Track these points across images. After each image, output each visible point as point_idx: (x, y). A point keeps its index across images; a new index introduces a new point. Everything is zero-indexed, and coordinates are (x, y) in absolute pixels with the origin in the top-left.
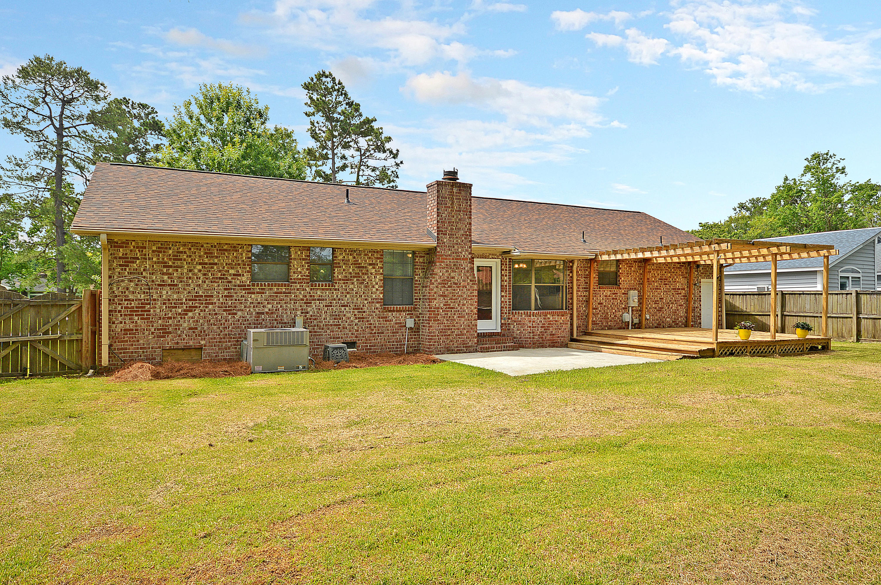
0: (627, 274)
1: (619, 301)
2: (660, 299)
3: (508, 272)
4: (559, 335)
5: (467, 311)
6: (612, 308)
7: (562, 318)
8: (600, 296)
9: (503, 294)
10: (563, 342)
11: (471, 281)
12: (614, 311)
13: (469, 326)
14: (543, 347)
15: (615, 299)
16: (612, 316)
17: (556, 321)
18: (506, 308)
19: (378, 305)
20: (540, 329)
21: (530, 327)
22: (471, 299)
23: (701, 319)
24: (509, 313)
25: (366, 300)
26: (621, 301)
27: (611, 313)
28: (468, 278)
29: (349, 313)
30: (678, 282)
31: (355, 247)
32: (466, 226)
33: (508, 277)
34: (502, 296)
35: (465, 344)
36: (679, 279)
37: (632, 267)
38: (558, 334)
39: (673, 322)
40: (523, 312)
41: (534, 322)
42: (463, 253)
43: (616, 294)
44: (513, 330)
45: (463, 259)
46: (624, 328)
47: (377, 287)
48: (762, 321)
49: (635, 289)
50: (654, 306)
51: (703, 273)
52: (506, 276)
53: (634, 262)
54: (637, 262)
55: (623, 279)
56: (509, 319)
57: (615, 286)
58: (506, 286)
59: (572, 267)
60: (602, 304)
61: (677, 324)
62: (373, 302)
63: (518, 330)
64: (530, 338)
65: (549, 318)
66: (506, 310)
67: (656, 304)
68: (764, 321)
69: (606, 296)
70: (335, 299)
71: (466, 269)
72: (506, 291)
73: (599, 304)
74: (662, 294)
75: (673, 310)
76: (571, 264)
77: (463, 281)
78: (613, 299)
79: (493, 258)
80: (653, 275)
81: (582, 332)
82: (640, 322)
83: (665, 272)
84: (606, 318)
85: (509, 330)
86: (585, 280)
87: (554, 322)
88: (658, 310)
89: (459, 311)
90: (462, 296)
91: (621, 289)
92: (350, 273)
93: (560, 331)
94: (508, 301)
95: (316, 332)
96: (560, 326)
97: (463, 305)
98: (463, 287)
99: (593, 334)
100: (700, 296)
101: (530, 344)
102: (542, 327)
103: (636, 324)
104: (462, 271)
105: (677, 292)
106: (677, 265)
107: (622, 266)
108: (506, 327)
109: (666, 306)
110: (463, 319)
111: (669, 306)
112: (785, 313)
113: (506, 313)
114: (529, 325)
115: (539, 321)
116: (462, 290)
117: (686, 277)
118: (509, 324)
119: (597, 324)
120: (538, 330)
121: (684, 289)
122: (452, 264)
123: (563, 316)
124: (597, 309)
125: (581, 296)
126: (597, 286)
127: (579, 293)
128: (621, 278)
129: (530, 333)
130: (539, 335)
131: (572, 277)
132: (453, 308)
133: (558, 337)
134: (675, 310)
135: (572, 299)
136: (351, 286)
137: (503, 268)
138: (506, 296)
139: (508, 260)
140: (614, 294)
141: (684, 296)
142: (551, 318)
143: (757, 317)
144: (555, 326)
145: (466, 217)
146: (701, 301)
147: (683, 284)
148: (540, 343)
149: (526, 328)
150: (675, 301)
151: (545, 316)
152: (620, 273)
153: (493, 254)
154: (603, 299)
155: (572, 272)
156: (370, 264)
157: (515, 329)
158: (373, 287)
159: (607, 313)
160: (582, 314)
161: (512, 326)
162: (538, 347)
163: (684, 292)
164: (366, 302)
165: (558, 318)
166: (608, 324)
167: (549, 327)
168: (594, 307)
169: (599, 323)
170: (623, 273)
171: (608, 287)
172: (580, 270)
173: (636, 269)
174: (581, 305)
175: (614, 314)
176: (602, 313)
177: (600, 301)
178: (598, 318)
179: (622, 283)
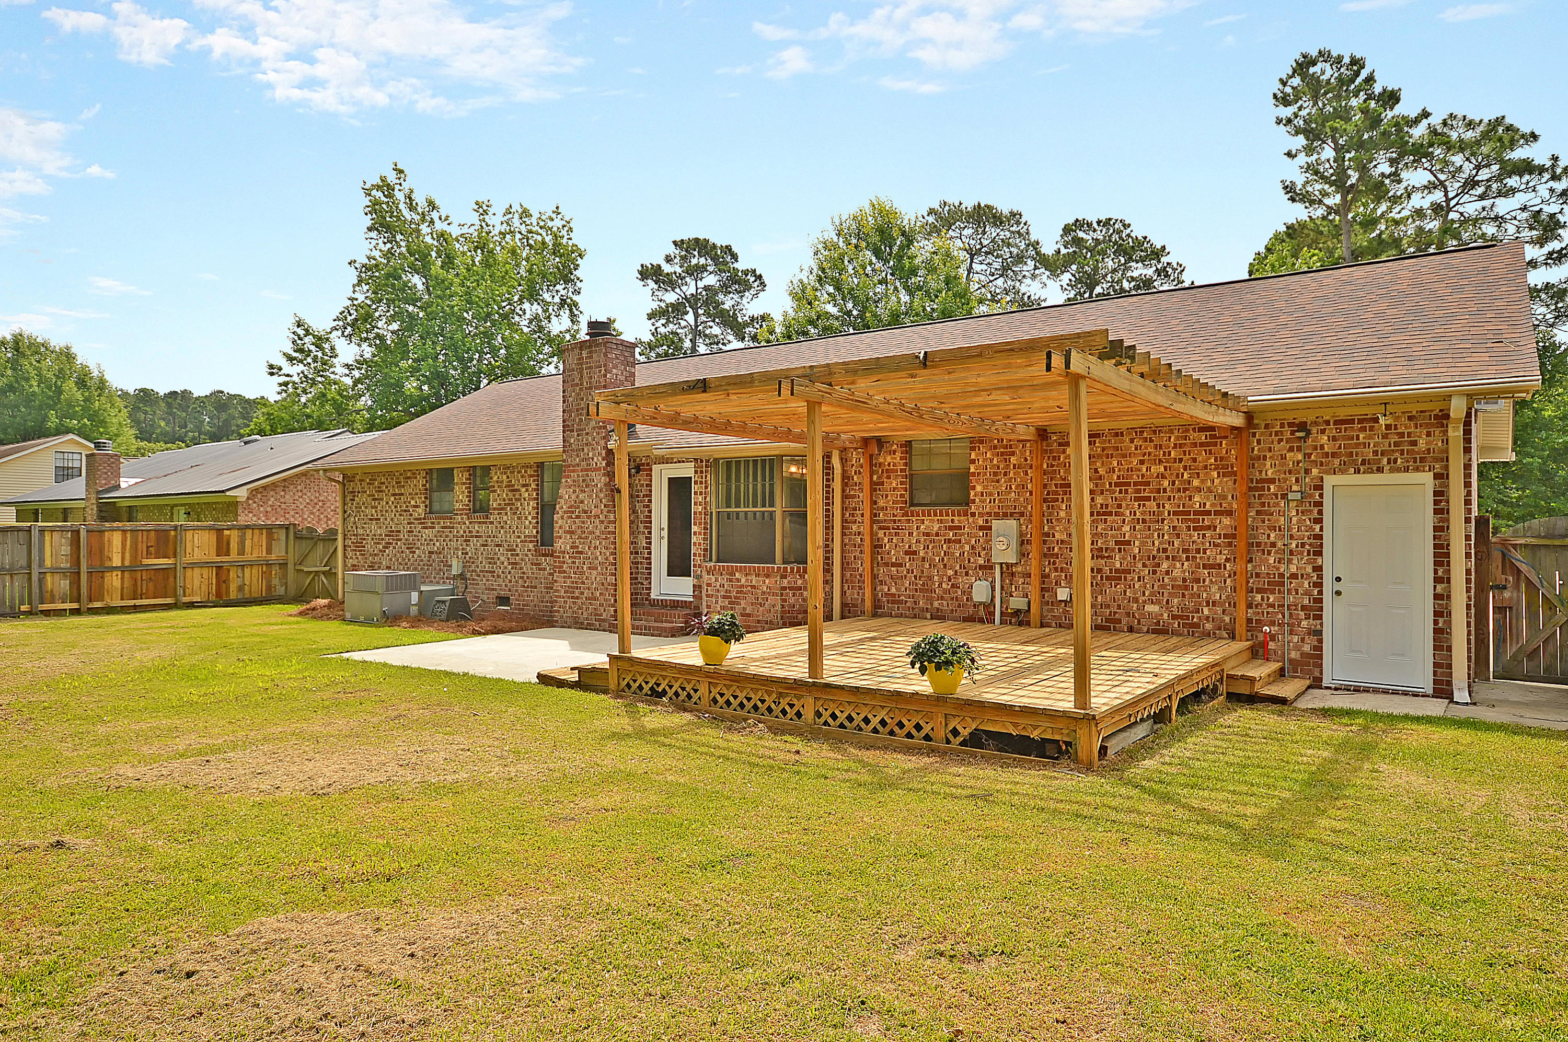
0: (995, 474)
1: (967, 547)
2: (1117, 543)
3: (704, 485)
4: (760, 618)
6: (945, 566)
7: (767, 581)
8: (911, 534)
9: (696, 528)
11: (605, 506)
12: (950, 572)
13: (603, 584)
15: (954, 541)
16: (944, 586)
17: (753, 587)
18: (700, 555)
19: (531, 545)
20: (720, 600)
22: (606, 538)
23: (1320, 616)
25: (519, 537)
26: (973, 547)
27: (941, 577)
28: (601, 501)
29: (503, 556)
30: (1199, 490)
31: (508, 463)
33: (703, 496)
34: (695, 533)
35: (597, 615)
36: (1203, 481)
37: (1013, 454)
39: (1174, 617)
42: (595, 459)
43: (959, 528)
45: (595, 470)
46: (981, 621)
47: (530, 518)
49: (1022, 514)
51: (1334, 455)
52: (701, 493)
55: (979, 488)
56: (701, 577)
58: (700, 513)
60: (915, 553)
61: (1197, 626)
62: (526, 541)
65: (739, 580)
66: (700, 561)
67: (1103, 557)
69: (928, 534)
70: (490, 537)
71: (598, 485)
72: (701, 524)
73: (906, 553)
74: (1126, 528)
75: (1172, 580)
77: (595, 507)
78: (949, 541)
83: (1142, 462)
84: (927, 590)
85: (701, 598)
87: (749, 588)
88: (1108, 578)
89: (589, 558)
90: (593, 533)
91: (973, 515)
92: (504, 500)
93: (761, 609)
94: (702, 542)
95: (473, 580)
96: (763, 599)
97: (595, 548)
98: (595, 517)
100: (1319, 537)
102: (724, 597)
103: (1020, 611)
104: (593, 491)
105: (1194, 521)
106: (1193, 435)
107: (977, 455)
108: (700, 592)
109: (1144, 565)
110: (595, 572)
111: (1158, 565)
115: (718, 584)
116: (593, 522)
118: (701, 587)
119: (901, 602)
120: (717, 602)
121: (1229, 513)
122: (581, 479)
123: (768, 576)
124: (901, 565)
125: (859, 533)
126: (901, 509)
127: (855, 527)
128: (973, 488)
132: (581, 553)
133: (759, 622)
134: (1184, 580)
135: (833, 540)
136: (505, 518)
137: (696, 478)
138: (700, 534)
139: (704, 464)
140: (951, 528)
141: (1225, 536)
142: (743, 580)
146: (1319, 553)
147: (1225, 498)
150: (1185, 551)
152: (972, 474)
154: (918, 541)
156: (524, 486)
158: (526, 518)
159: (930, 578)
163: (1227, 521)
164: (519, 540)
165: (757, 581)
166: (932, 605)
167: (738, 598)
168: (894, 560)
169: (906, 602)
170: (979, 474)
171: (929, 511)
172: (855, 473)
173: (1026, 460)
174: (857, 554)
175: (950, 580)
176: (915, 577)
177: (910, 547)
178: (903, 589)
179: (977, 500)
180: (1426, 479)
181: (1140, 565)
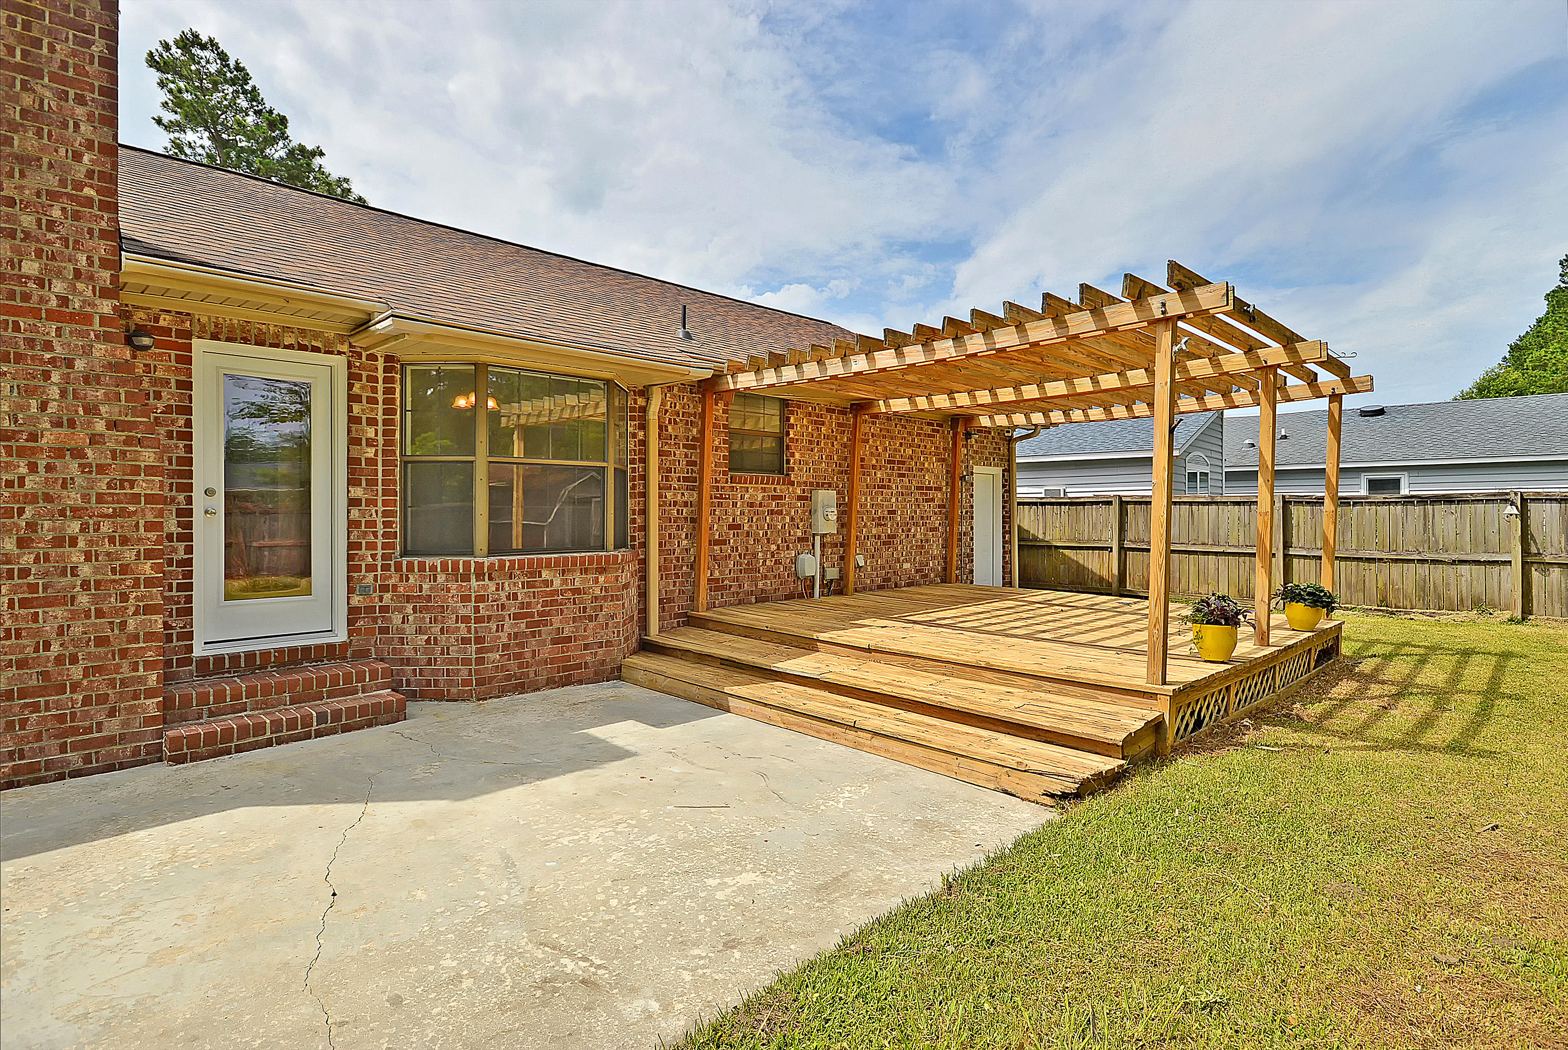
0: (810, 442)
1: (788, 520)
2: (888, 513)
3: (380, 407)
4: (590, 640)
6: (768, 539)
7: (601, 579)
8: (734, 504)
9: (357, 492)
10: (603, 662)
11: (113, 425)
12: (774, 547)
13: (102, 641)
14: (521, 688)
15: (776, 512)
16: (768, 563)
17: (577, 591)
18: (371, 546)
20: (508, 623)
21: (466, 619)
22: (123, 513)
23: (972, 560)
24: (385, 568)
26: (792, 519)
27: (765, 553)
30: (928, 470)
32: (78, 157)
33: (380, 428)
34: (353, 502)
35: (74, 731)
36: (929, 464)
37: (823, 424)
38: (587, 637)
39: (917, 571)
40: (438, 561)
41: (480, 599)
42: (59, 287)
43: (780, 498)
44: (402, 631)
45: (52, 315)
46: (801, 596)
48: (1077, 562)
49: (830, 485)
50: (874, 531)
51: (977, 452)
52: (372, 422)
53: (828, 410)
54: (833, 411)
55: (797, 456)
56: (384, 588)
57: (776, 476)
58: (372, 462)
59: (644, 410)
60: (739, 527)
61: (926, 576)
63: (420, 631)
64: (466, 662)
65: (546, 583)
66: (374, 556)
67: (881, 525)
68: (1081, 562)
69: (751, 505)
71: (80, 364)
72: (372, 483)
73: (731, 527)
74: (894, 500)
75: (917, 541)
76: (641, 401)
77: (59, 424)
78: (772, 512)
79: (303, 348)
80: (873, 450)
81: (678, 616)
82: (843, 577)
83: (901, 445)
84: (751, 569)
85: (384, 630)
86: (686, 456)
87: (569, 595)
88: (884, 543)
89: (25, 573)
90: (48, 498)
91: (792, 484)
93: (591, 625)
94: (380, 521)
96: (594, 608)
97: (58, 542)
98: (59, 453)
99: (710, 625)
100: (972, 507)
101: (466, 683)
102: (516, 616)
103: (832, 580)
104: (46, 376)
105: (926, 494)
106: (925, 428)
107: (795, 420)
108: (375, 620)
109: (903, 531)
110: (59, 612)
111: (909, 530)
112: (1127, 544)
113: (371, 568)
114: (462, 612)
115: (503, 595)
116: (49, 468)
117: (944, 460)
118: (385, 609)
119: (724, 588)
120: (500, 628)
121: (939, 489)
123: (602, 571)
124: (724, 542)
125: (675, 503)
126: (725, 473)
127: (669, 495)
128: (793, 455)
129: (465, 641)
130: (506, 647)
131: (644, 443)
133: (586, 647)
134: (922, 541)
135: (644, 512)
137: (356, 390)
138: (372, 502)
139: (380, 364)
140: (774, 498)
141: (939, 506)
142: (557, 583)
143: (1066, 552)
144: (571, 610)
145: (80, 111)
146: (972, 518)
147: (938, 477)
148: (508, 678)
149: (451, 623)
150: (922, 518)
151: (532, 574)
152: (792, 440)
153: (303, 332)
154: (742, 513)
155: (643, 427)
157: (410, 628)
159: (755, 555)
160: (678, 559)
161: (397, 619)
162: (503, 692)
163: (939, 495)
165: (583, 581)
166: (756, 586)
167: (548, 614)
168: (717, 537)
169: (730, 586)
170: (797, 440)
171: (757, 478)
172: (670, 423)
173: (833, 432)
174: (673, 531)
175: (773, 557)
176: (740, 555)
177: (733, 519)
178: (727, 572)
179: (796, 468)
180: (998, 471)
181: (900, 531)
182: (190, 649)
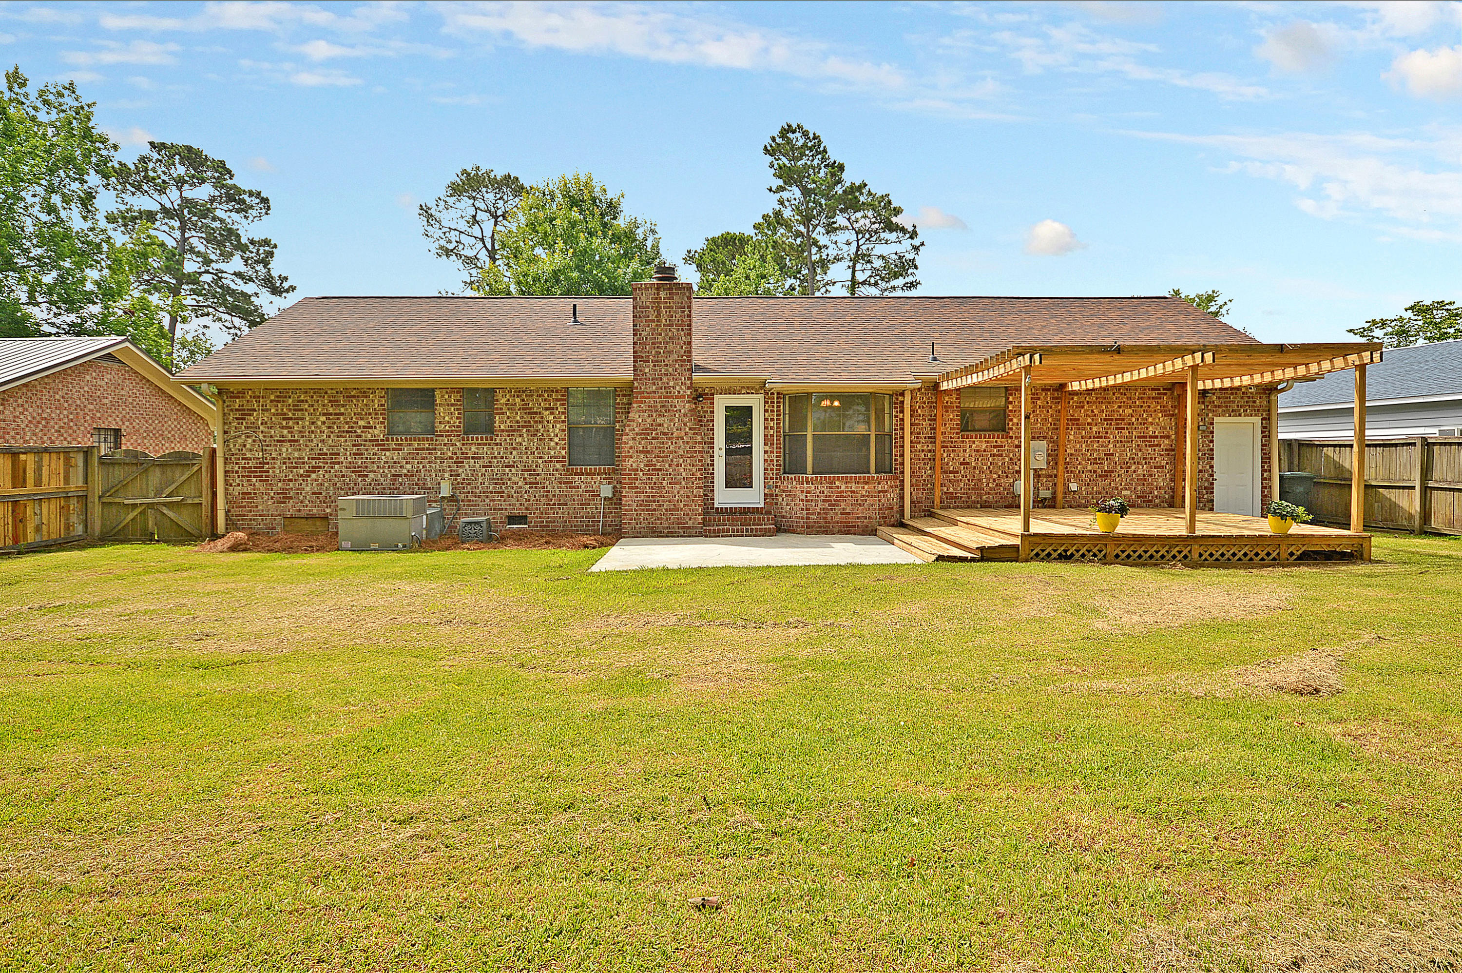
1: (1007, 459)
2: (1105, 455)
3: (775, 413)
4: (860, 515)
5: (684, 474)
6: (991, 472)
7: (866, 487)
8: (965, 451)
9: (767, 448)
10: (867, 526)
11: (690, 429)
12: (995, 476)
13: (688, 497)
14: (826, 532)
15: (998, 455)
16: (990, 485)
17: (853, 492)
18: (772, 470)
19: (558, 466)
20: (820, 503)
21: (803, 500)
22: (692, 457)
23: (1213, 493)
24: (777, 478)
25: (541, 458)
26: (1011, 459)
27: (988, 479)
28: (685, 425)
29: (516, 476)
30: (1152, 424)
31: (524, 386)
32: (682, 347)
33: (775, 422)
34: (766, 452)
35: (681, 523)
36: (1154, 419)
37: (1039, 399)
38: (858, 514)
39: (1139, 497)
40: (793, 476)
41: (808, 492)
42: (678, 388)
43: (1002, 446)
44: (782, 504)
45: (677, 397)
47: (556, 440)
48: (1390, 500)
49: (1045, 438)
50: (1089, 468)
51: (1219, 406)
52: (772, 420)
53: (1043, 390)
54: (1049, 390)
55: (1015, 420)
56: (776, 487)
57: (1001, 434)
58: (772, 436)
59: (902, 402)
60: (968, 463)
61: (1151, 501)
62: (551, 462)
63: (787, 505)
64: (802, 518)
65: (838, 487)
66: (773, 474)
67: (1097, 464)
68: (1393, 499)
69: (978, 451)
70: (495, 458)
71: (682, 411)
72: (772, 444)
73: (961, 464)
74: (1111, 446)
75: (1137, 475)
76: (900, 398)
77: (677, 430)
78: (994, 455)
79: (748, 393)
80: (1089, 413)
81: (924, 511)
82: (1054, 497)
83: (1120, 407)
84: (977, 488)
85: (776, 504)
86: (930, 425)
87: (849, 493)
88: (1100, 476)
89: (670, 474)
90: (675, 452)
91: (1011, 437)
92: (518, 422)
94: (775, 459)
95: (470, 501)
96: (862, 501)
97: (677, 465)
98: (678, 438)
99: (936, 516)
100: (1212, 450)
101: (803, 527)
102: (824, 501)
103: (1045, 499)
104: (675, 415)
105: (1149, 441)
106: (1149, 392)
107: (1014, 398)
108: (773, 499)
109: (1121, 468)
110: (678, 486)
111: (1129, 467)
112: (1431, 484)
113: (772, 478)
114: (801, 498)
115: (818, 491)
116: (676, 443)
117: (1173, 415)
118: (776, 495)
120: (816, 505)
121: (1168, 437)
122: (659, 405)
123: (867, 483)
124: (957, 472)
125: (923, 451)
126: (957, 433)
127: (919, 446)
128: (1011, 420)
129: (802, 509)
130: (819, 513)
131: (902, 420)
132: (660, 470)
133: (858, 518)
134: (1144, 475)
135: (902, 455)
136: (519, 440)
137: (766, 408)
138: (772, 452)
139: (775, 396)
140: (995, 447)
141: (1166, 450)
142: (843, 487)
143: (1381, 490)
144: (850, 500)
145: (682, 333)
146: (1212, 459)
147: (1166, 428)
148: (820, 527)
149: (797, 502)
150: (1144, 459)
151: (831, 483)
152: (1011, 411)
153: (748, 387)
154: (970, 456)
155: (902, 412)
156: (546, 409)
157: (784, 503)
158: (551, 440)
159: (980, 480)
160: (924, 481)
161: (780, 499)
162: (817, 533)
163: (1167, 442)
164: (540, 461)
165: (856, 487)
166: (981, 498)
167: (839, 501)
168: (951, 469)
169: (961, 497)
170: (1015, 411)
171: (981, 435)
172: (919, 407)
173: (1048, 403)
174: (922, 465)
175: (995, 481)
176: (969, 480)
177: (964, 460)
178: (959, 489)
179: (1014, 428)
180: (1257, 420)
181: (1119, 468)
182: (713, 504)
